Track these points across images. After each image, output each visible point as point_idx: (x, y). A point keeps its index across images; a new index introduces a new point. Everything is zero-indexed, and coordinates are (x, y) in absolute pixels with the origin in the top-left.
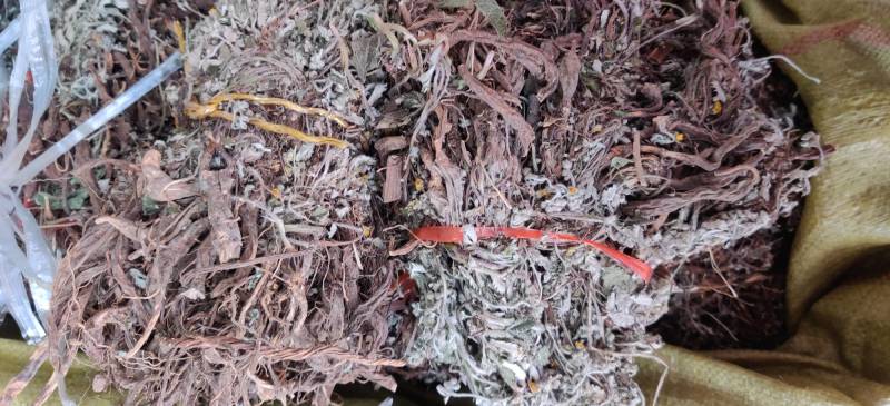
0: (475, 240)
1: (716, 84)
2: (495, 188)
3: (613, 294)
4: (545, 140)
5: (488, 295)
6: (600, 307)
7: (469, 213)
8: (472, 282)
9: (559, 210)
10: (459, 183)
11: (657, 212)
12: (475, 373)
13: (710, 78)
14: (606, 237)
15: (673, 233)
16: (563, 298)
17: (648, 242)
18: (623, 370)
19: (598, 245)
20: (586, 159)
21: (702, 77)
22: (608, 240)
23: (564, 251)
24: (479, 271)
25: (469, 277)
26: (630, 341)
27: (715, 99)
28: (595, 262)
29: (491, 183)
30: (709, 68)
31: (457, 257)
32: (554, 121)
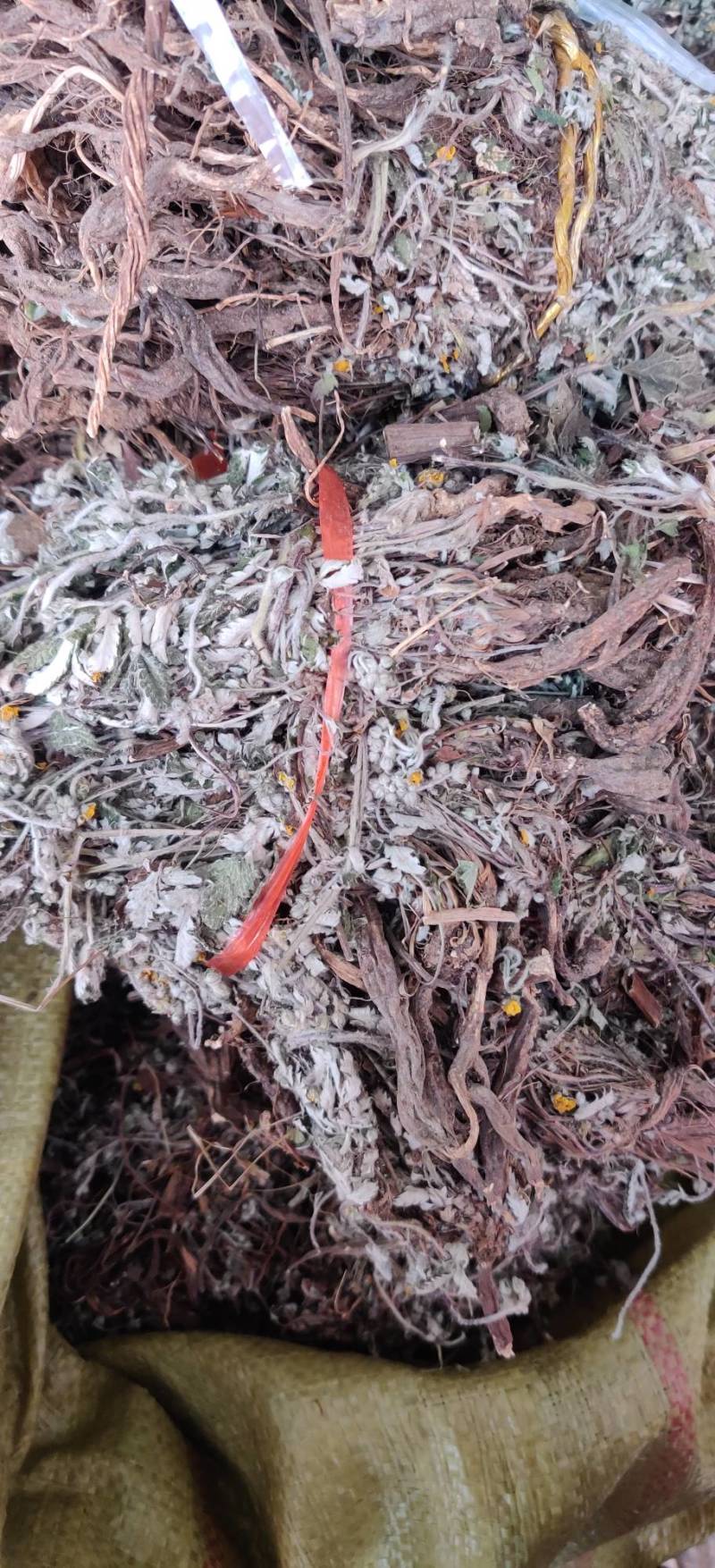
0: (329, 584)
1: (609, 1098)
2: (436, 619)
3: (197, 881)
4: (510, 725)
5: (214, 609)
6: (168, 857)
7: (383, 568)
8: (239, 576)
9: (373, 757)
10: (443, 546)
11: (365, 960)
12: (43, 586)
13: (621, 1087)
14: (312, 860)
15: (325, 997)
16: (187, 778)
17: (306, 946)
18: (34, 908)
19: (299, 846)
20: (470, 814)
21: (620, 1072)
22: (305, 866)
23: (288, 766)
24: (265, 590)
25: (249, 571)
26: (97, 925)
27: (581, 1098)
28: (263, 838)
29: (445, 611)
30: (642, 1085)
31: (288, 547)
32: (548, 739)
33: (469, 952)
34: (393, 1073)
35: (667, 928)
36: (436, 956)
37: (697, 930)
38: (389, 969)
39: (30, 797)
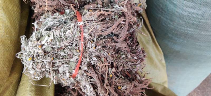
0: (79, 25)
1: (125, 86)
2: (93, 27)
3: (68, 65)
4: (105, 40)
5: (65, 30)
6: (64, 63)
7: (86, 22)
8: (68, 25)
9: (89, 46)
10: (93, 18)
11: (91, 72)
12: (42, 30)
13: (127, 85)
14: (83, 61)
15: (87, 78)
16: (65, 53)
17: (83, 72)
18: (47, 72)
19: (81, 59)
20: (102, 52)
21: (126, 83)
22: (82, 62)
23: (78, 49)
24: (71, 26)
25: (69, 24)
26: (56, 74)
27: (122, 87)
28: (76, 59)
29: (94, 26)
30: (129, 84)
31: (73, 21)
32: (110, 41)
33: (104, 69)
34: (97, 87)
35: (129, 64)
36: (100, 70)
37: (133, 64)
38: (95, 73)
39: (44, 58)
